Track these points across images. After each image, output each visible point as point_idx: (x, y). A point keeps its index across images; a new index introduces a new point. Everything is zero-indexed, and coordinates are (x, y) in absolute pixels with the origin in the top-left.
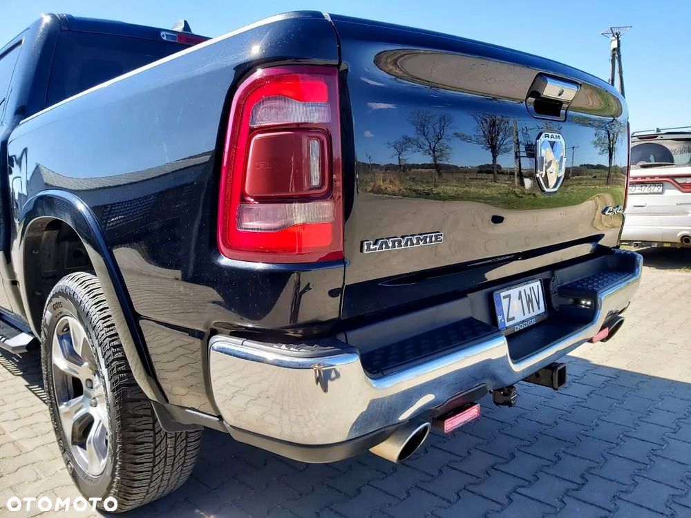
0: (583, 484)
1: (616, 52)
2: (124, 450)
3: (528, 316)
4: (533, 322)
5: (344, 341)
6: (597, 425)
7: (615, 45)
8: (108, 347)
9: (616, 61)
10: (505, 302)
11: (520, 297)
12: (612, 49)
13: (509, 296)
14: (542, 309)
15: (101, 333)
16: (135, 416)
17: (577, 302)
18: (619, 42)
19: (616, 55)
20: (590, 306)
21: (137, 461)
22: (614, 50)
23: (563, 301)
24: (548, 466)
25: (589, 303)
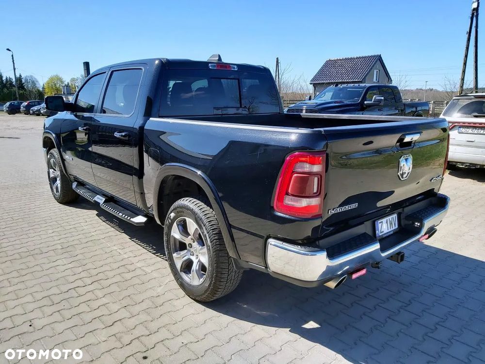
0: (409, 304)
1: (475, 11)
2: (216, 276)
3: (390, 230)
4: (392, 233)
5: (318, 244)
6: (421, 278)
7: (475, 5)
8: (211, 234)
9: (475, 18)
10: (380, 225)
11: (387, 222)
12: (473, 8)
13: (382, 222)
14: (397, 227)
15: (208, 228)
16: (222, 263)
17: (414, 223)
18: (478, 3)
19: (475, 14)
20: (419, 226)
21: (222, 281)
22: (474, 9)
23: (407, 222)
24: (394, 295)
25: (419, 224)
